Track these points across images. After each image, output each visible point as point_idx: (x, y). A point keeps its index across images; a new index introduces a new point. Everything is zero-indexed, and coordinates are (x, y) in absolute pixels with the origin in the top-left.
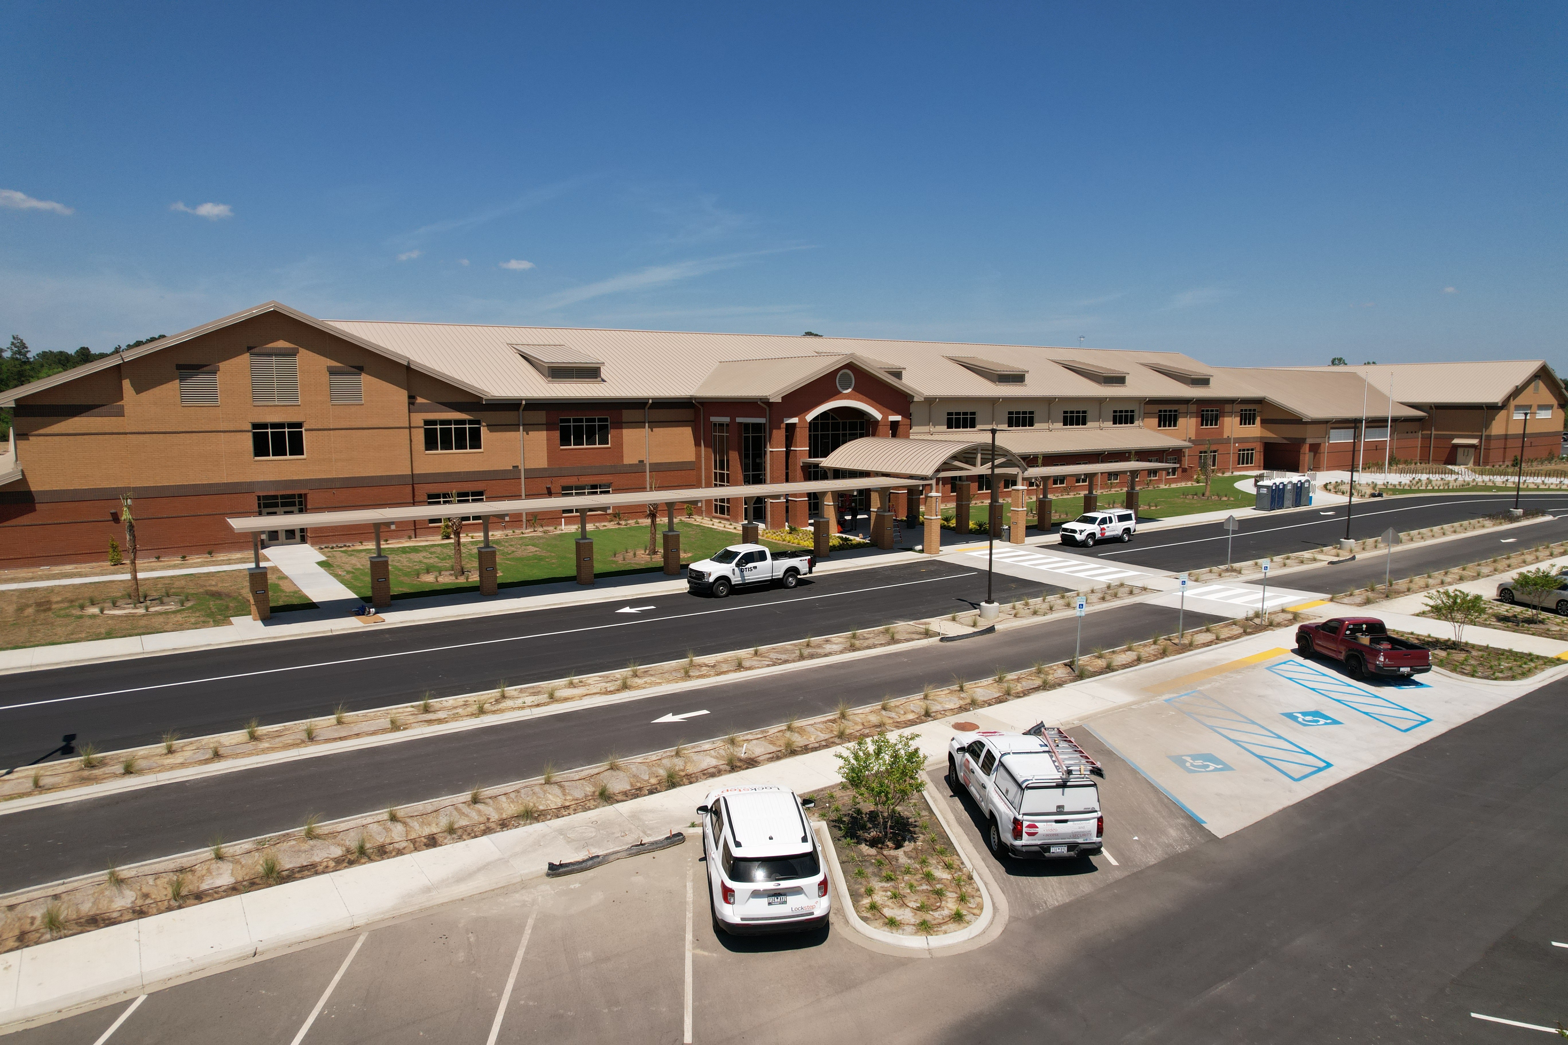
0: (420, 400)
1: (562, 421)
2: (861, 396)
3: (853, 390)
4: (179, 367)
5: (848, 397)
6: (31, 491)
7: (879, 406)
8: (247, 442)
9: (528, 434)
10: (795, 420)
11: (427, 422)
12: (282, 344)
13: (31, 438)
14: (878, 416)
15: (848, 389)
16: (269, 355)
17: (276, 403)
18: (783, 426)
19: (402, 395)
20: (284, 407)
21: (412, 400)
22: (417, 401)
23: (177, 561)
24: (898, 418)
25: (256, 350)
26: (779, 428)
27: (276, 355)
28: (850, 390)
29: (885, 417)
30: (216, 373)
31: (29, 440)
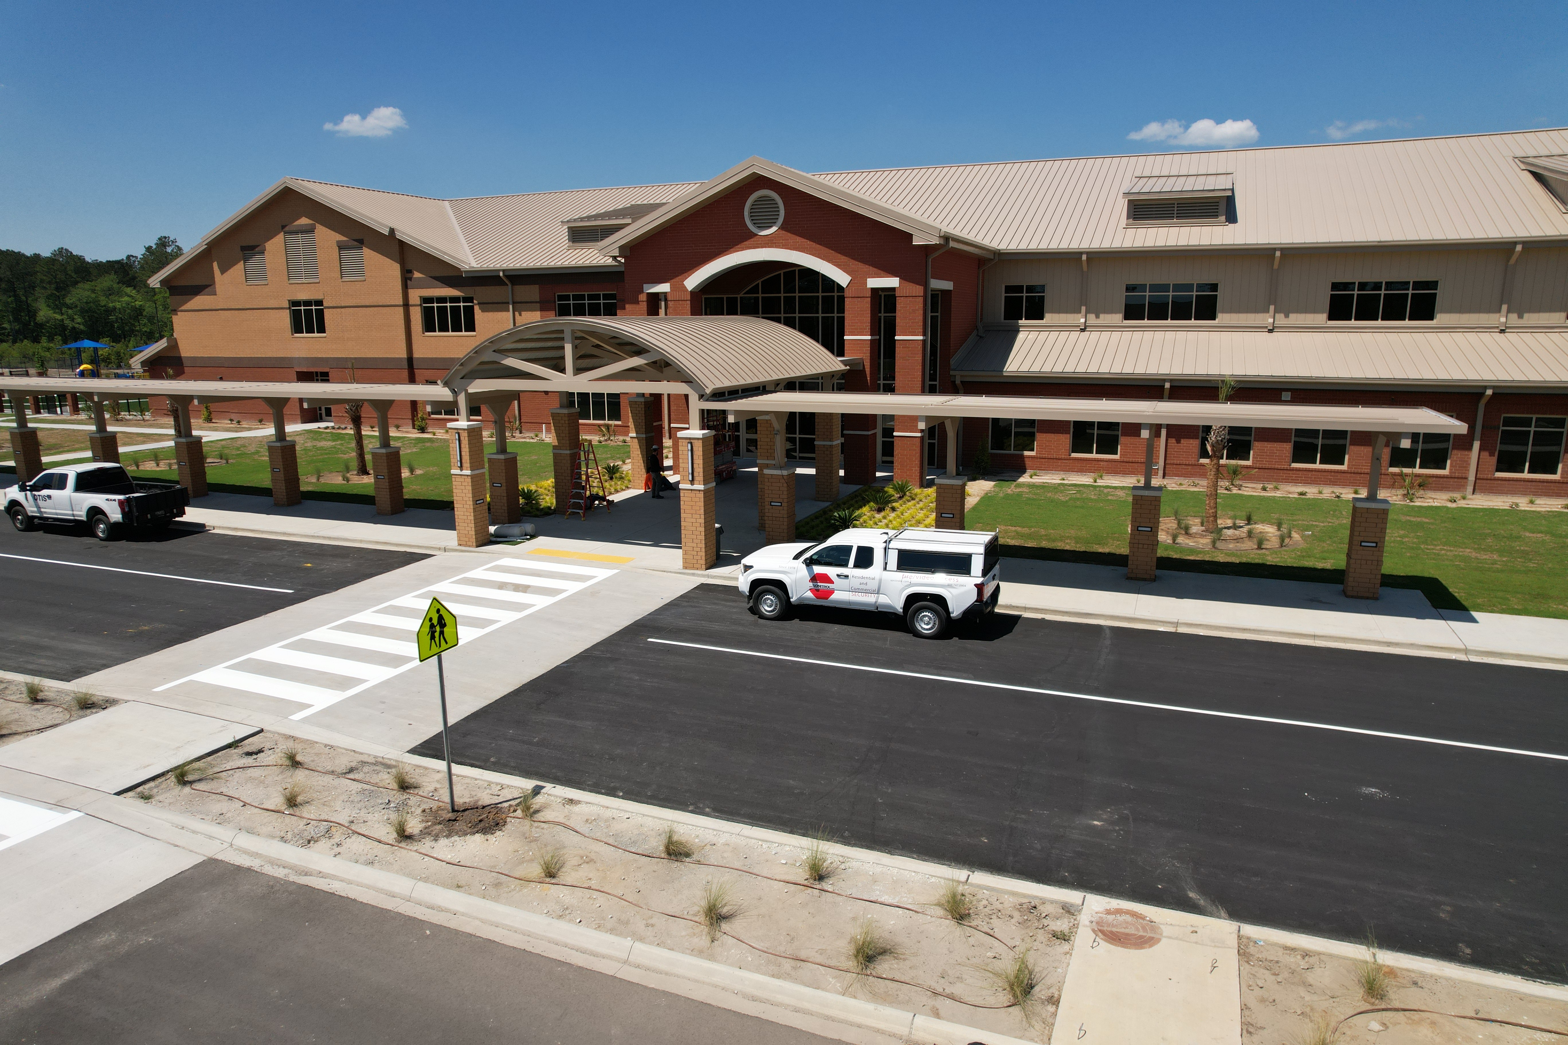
0: (417, 275)
1: (561, 298)
2: (799, 240)
3: (782, 228)
4: (244, 249)
5: (769, 242)
6: (181, 357)
7: (843, 258)
8: (285, 319)
9: (520, 315)
10: (664, 288)
11: (426, 300)
12: (304, 221)
13: (179, 313)
14: (842, 278)
15: (771, 227)
16: (296, 233)
17: (304, 281)
18: (643, 297)
19: (394, 269)
20: (309, 285)
21: (409, 275)
22: (415, 276)
23: (255, 424)
24: (893, 282)
25: (287, 229)
26: (637, 302)
27: (302, 232)
28: (774, 229)
29: (858, 280)
30: (264, 253)
31: (177, 315)
